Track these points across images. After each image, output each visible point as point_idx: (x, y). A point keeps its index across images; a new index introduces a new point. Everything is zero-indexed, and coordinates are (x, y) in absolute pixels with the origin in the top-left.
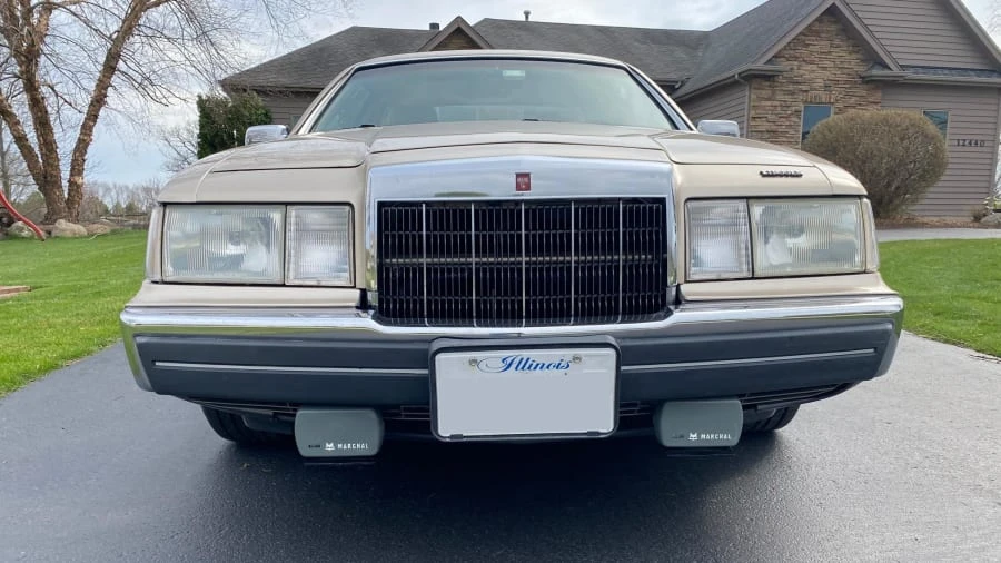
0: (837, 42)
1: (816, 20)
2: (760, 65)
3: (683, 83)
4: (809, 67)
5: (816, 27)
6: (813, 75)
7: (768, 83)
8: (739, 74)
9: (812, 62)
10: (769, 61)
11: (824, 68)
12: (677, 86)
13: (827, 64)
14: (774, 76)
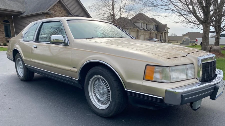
0: (61, 8)
1: (57, 3)
2: (47, 11)
3: (24, 13)
4: (57, 13)
5: (57, 4)
6: (58, 15)
7: (49, 16)
8: (42, 13)
9: (57, 12)
10: (49, 11)
11: (60, 14)
12: (22, 13)
13: (60, 13)
14: (50, 14)
